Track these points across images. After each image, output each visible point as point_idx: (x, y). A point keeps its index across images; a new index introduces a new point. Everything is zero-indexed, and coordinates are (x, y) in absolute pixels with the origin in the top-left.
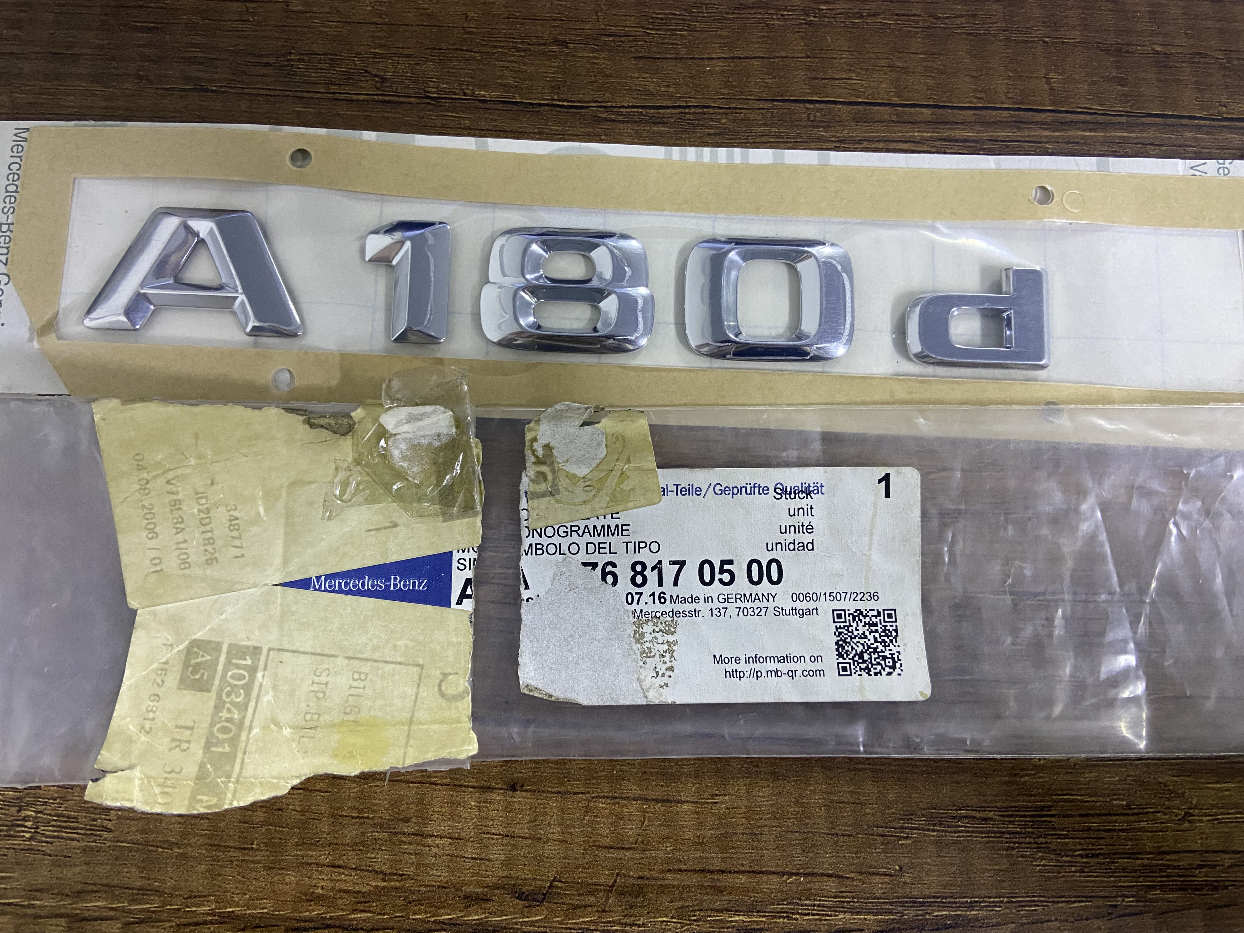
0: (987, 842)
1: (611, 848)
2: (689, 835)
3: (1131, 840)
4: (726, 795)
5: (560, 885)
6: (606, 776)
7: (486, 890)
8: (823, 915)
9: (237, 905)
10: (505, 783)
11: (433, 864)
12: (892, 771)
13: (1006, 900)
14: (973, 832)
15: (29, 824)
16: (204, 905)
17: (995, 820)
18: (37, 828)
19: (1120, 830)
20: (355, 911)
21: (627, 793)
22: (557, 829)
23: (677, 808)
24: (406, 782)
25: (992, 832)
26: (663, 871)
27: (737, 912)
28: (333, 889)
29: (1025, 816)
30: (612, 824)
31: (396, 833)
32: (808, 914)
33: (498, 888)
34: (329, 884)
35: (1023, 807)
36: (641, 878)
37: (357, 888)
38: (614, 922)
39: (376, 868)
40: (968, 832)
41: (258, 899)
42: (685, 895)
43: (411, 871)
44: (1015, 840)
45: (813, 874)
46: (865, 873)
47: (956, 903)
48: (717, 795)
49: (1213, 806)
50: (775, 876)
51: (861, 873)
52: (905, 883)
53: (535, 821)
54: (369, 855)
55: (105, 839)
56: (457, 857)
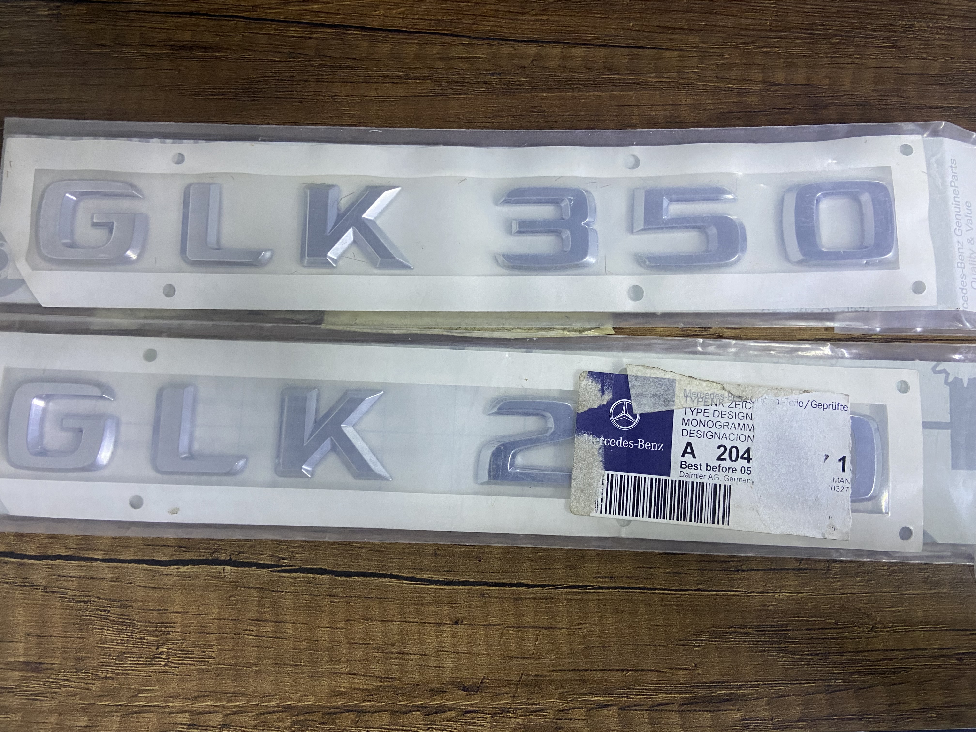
0: (749, 647)
1: (518, 658)
2: (565, 648)
3: (838, 644)
4: (586, 624)
5: (487, 681)
6: (513, 614)
7: (443, 685)
8: (648, 695)
9: (293, 700)
10: (451, 620)
11: (411, 671)
12: (688, 605)
13: (761, 683)
14: (739, 642)
15: (164, 656)
16: (273, 701)
17: (753, 634)
18: (169, 658)
19: (832, 638)
20: (364, 701)
21: (526, 624)
22: (484, 647)
23: (557, 632)
24: (392, 621)
25: (751, 641)
26: (550, 671)
27: (596, 695)
28: (350, 688)
29: (772, 631)
30: (517, 643)
31: (387, 653)
32: (639, 695)
33: (450, 684)
34: (348, 685)
35: (770, 625)
36: (537, 675)
37: (365, 687)
38: (521, 703)
39: (376, 675)
40: (736, 641)
41: (305, 696)
42: (564, 686)
43: (397, 675)
44: (766, 646)
45: (642, 670)
46: (673, 668)
47: (730, 685)
48: (581, 624)
49: (890, 622)
50: (619, 672)
51: (671, 669)
52: (699, 674)
53: (471, 643)
54: (371, 666)
55: (211, 664)
56: (424, 666)
